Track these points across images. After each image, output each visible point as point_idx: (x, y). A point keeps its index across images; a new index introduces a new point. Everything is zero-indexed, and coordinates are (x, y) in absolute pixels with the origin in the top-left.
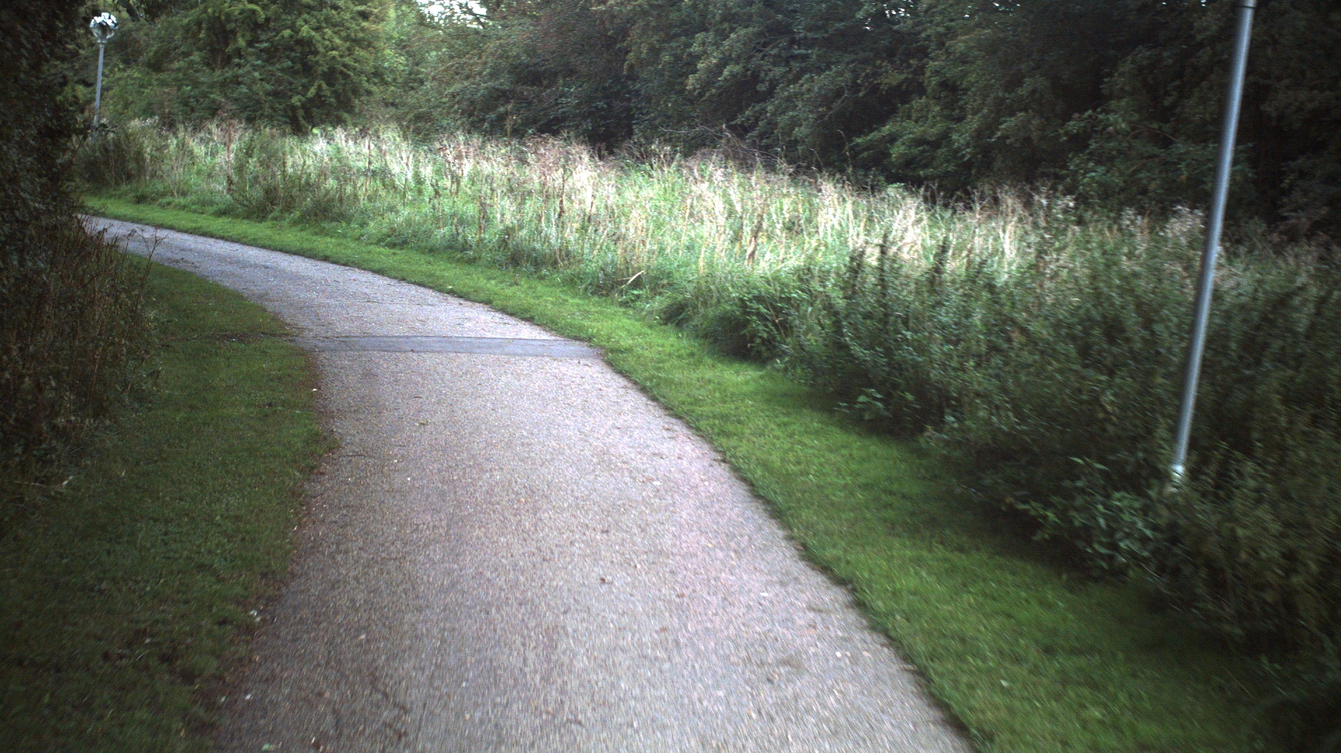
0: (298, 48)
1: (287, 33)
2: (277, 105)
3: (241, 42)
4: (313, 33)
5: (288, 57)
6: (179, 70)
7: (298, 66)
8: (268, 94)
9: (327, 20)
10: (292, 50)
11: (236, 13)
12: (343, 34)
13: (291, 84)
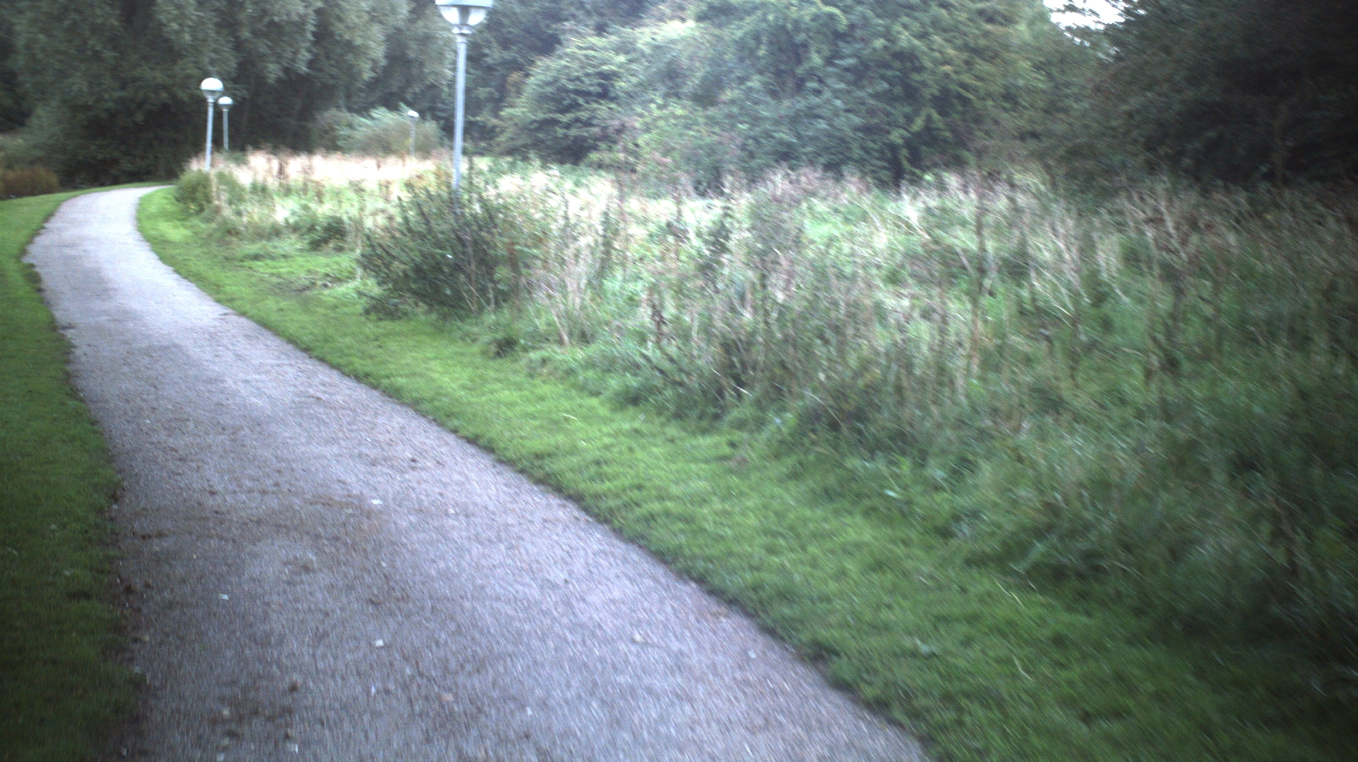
0: (897, 64)
1: (879, 43)
2: (871, 145)
3: (817, 60)
4: (916, 42)
5: (883, 78)
6: (733, 102)
7: (898, 90)
8: (857, 129)
9: (936, 23)
10: (887, 66)
11: (807, 19)
12: (959, 42)
13: (888, 114)
